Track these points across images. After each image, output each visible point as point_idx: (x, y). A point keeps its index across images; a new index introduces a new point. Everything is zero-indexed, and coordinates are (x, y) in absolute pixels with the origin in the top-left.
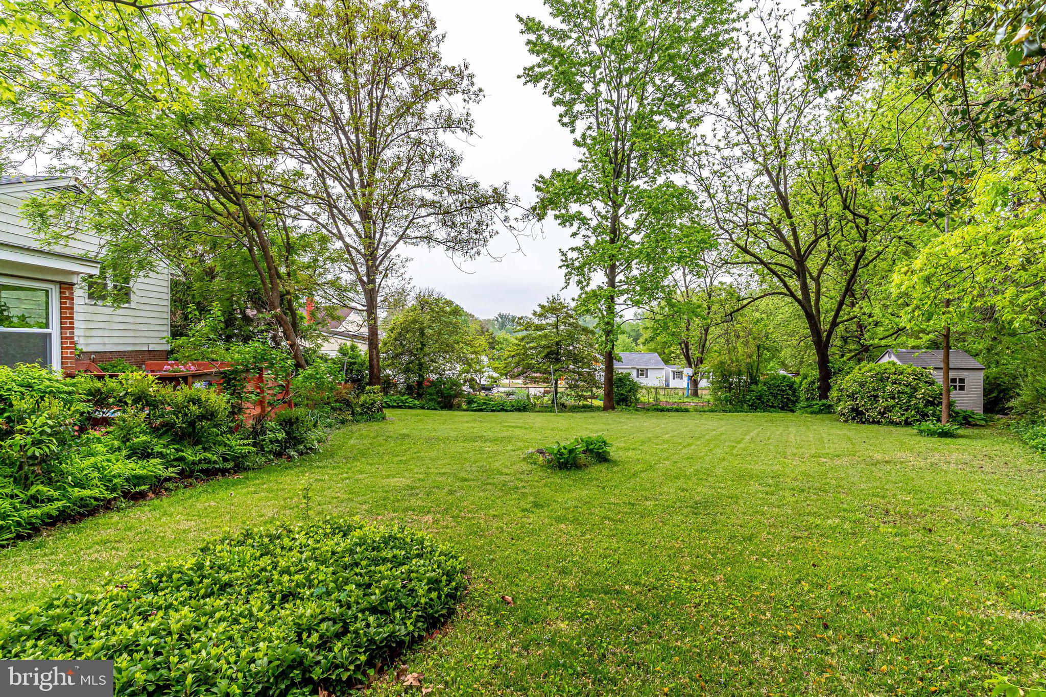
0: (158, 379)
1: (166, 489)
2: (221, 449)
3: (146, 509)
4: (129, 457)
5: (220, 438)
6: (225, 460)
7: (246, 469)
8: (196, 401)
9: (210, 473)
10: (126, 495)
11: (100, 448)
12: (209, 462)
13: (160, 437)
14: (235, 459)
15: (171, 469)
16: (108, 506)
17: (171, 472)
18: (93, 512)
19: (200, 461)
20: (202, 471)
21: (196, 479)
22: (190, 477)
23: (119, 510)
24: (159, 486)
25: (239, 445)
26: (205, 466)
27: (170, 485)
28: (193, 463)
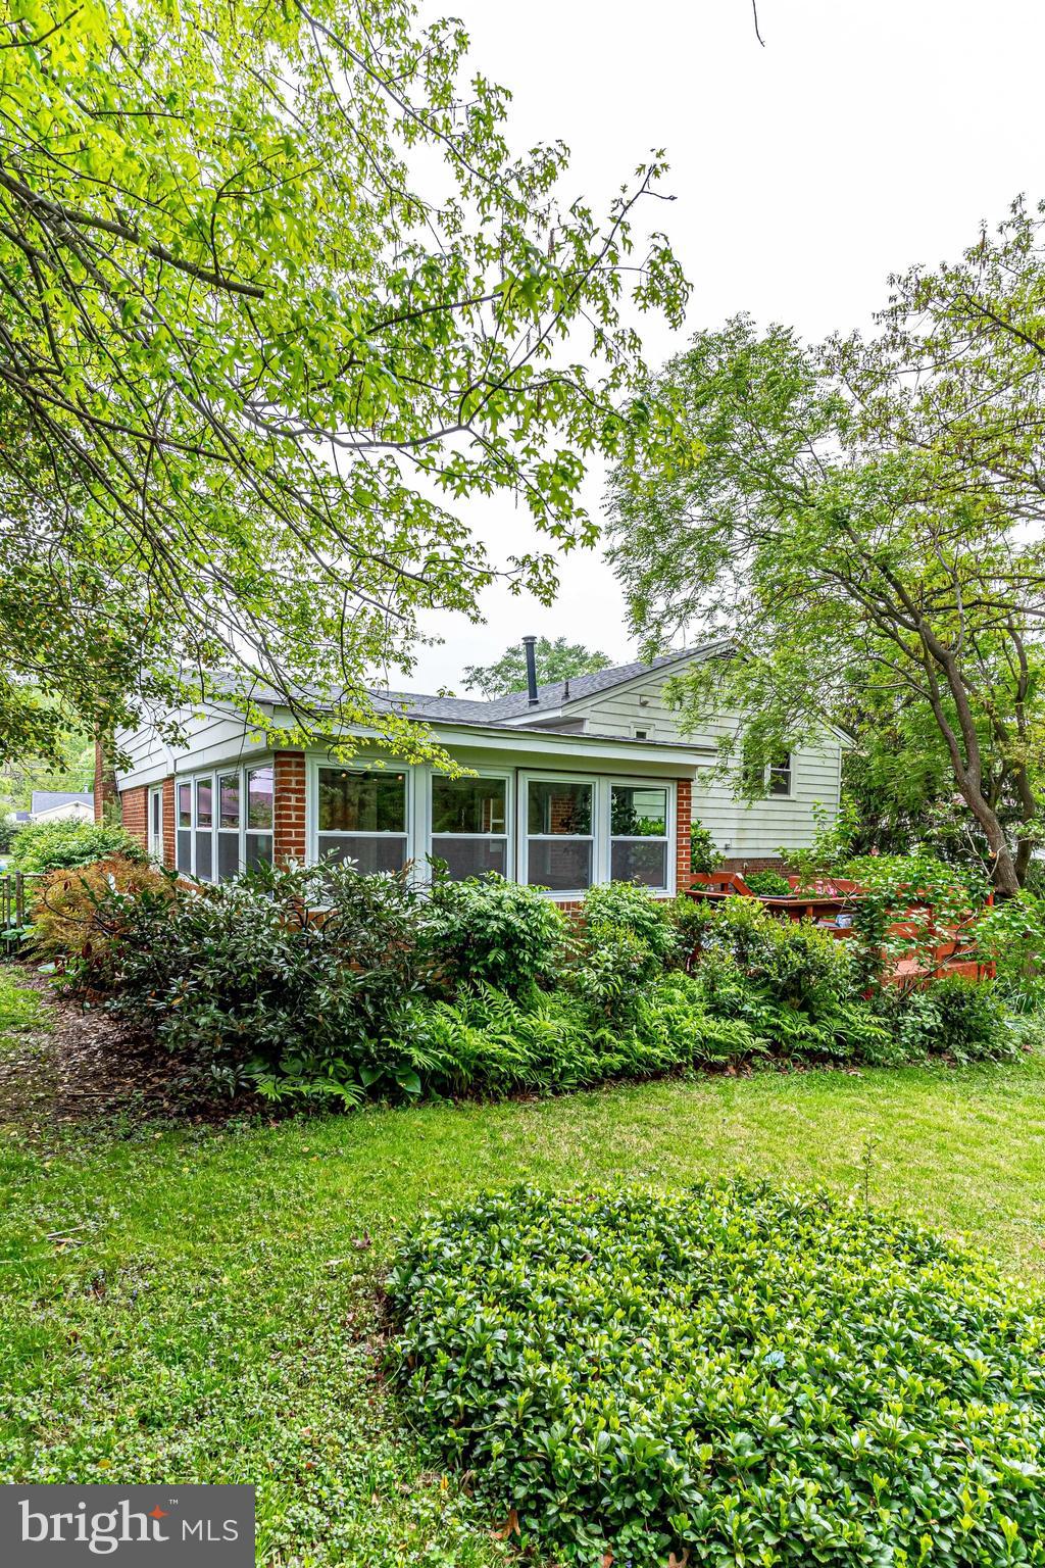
0: (769, 907)
1: (753, 1066)
2: (837, 1024)
3: (714, 1089)
4: (707, 1013)
5: (837, 1006)
6: (840, 1042)
7: (873, 1064)
8: (800, 947)
9: (816, 1057)
10: (698, 1063)
11: (678, 995)
12: (816, 1040)
13: (756, 990)
14: (856, 1044)
15: (759, 1040)
16: (676, 1071)
17: (759, 1043)
18: (658, 1076)
19: (803, 1037)
20: (804, 1051)
21: (795, 1061)
22: (787, 1055)
23: (687, 1080)
24: (743, 1060)
25: (864, 1022)
26: (808, 1045)
27: (757, 1061)
28: (794, 1036)
